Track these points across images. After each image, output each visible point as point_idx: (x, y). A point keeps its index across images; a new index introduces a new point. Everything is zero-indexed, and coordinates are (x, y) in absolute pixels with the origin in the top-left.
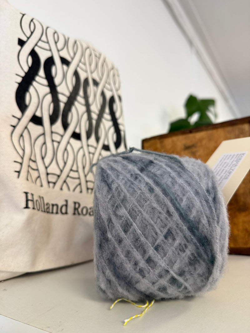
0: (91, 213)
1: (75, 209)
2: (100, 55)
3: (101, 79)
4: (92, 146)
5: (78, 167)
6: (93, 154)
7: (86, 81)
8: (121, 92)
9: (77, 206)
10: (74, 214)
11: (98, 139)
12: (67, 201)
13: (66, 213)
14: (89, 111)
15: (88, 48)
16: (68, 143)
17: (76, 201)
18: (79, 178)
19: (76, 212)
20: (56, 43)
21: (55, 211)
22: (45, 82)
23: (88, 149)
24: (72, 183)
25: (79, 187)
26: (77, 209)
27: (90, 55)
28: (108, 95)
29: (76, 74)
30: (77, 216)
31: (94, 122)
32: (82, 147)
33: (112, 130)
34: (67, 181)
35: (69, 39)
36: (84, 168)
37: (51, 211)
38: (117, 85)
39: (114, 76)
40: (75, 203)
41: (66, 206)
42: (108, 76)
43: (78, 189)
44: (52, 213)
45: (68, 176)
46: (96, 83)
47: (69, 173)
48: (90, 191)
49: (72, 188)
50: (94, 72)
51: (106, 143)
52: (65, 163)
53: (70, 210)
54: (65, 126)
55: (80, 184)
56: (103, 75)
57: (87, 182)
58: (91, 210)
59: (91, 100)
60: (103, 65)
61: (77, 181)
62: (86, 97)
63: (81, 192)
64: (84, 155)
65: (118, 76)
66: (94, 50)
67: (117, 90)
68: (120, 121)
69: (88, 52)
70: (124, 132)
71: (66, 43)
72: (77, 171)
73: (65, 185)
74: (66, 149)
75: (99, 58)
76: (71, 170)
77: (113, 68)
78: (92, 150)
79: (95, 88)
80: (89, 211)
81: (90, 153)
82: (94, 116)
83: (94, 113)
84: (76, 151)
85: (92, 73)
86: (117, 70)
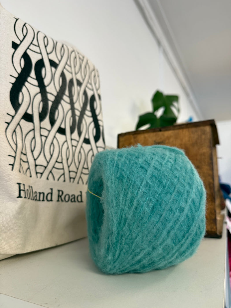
0: (73, 200)
1: (59, 196)
2: (84, 57)
3: (84, 80)
4: (75, 140)
5: (62, 159)
6: (76, 147)
7: (71, 81)
8: (100, 92)
9: (61, 193)
10: (58, 201)
11: (80, 134)
12: (52, 189)
13: (51, 200)
14: (73, 109)
15: (73, 51)
16: (55, 137)
17: (60, 189)
18: (63, 169)
19: (60, 199)
20: (46, 47)
21: (41, 198)
22: (36, 83)
23: (72, 143)
24: (57, 173)
25: (63, 177)
26: (61, 196)
27: (75, 58)
28: (90, 94)
29: (63, 75)
30: (60, 202)
31: (77, 118)
32: (66, 141)
33: (92, 125)
34: (52, 171)
35: (57, 43)
36: (67, 159)
37: (38, 199)
38: (97, 85)
39: (95, 76)
40: (59, 191)
41: (51, 193)
42: (90, 76)
43: (62, 178)
44: (39, 200)
45: (53, 167)
46: (79, 84)
47: (55, 164)
48: (72, 180)
49: (56, 178)
50: (78, 73)
51: (87, 137)
52: (52, 156)
53: (55, 197)
54: (52, 122)
55: (64, 174)
56: (85, 76)
57: (70, 172)
58: (73, 197)
59: (75, 98)
60: (85, 67)
61: (61, 172)
62: (71, 96)
63: (64, 181)
64: (68, 148)
65: (98, 76)
66: (78, 53)
67: (97, 90)
68: (99, 118)
69: (73, 55)
70: (103, 127)
71: (55, 47)
72: (62, 163)
73: (51, 175)
74: (52, 143)
75: (83, 61)
76: (56, 162)
77: (94, 70)
78: (74, 143)
79: (79, 88)
80: (71, 198)
81: (72, 146)
82: (78, 113)
83: (78, 110)
84: (61, 144)
85: (76, 74)
86: (97, 71)
